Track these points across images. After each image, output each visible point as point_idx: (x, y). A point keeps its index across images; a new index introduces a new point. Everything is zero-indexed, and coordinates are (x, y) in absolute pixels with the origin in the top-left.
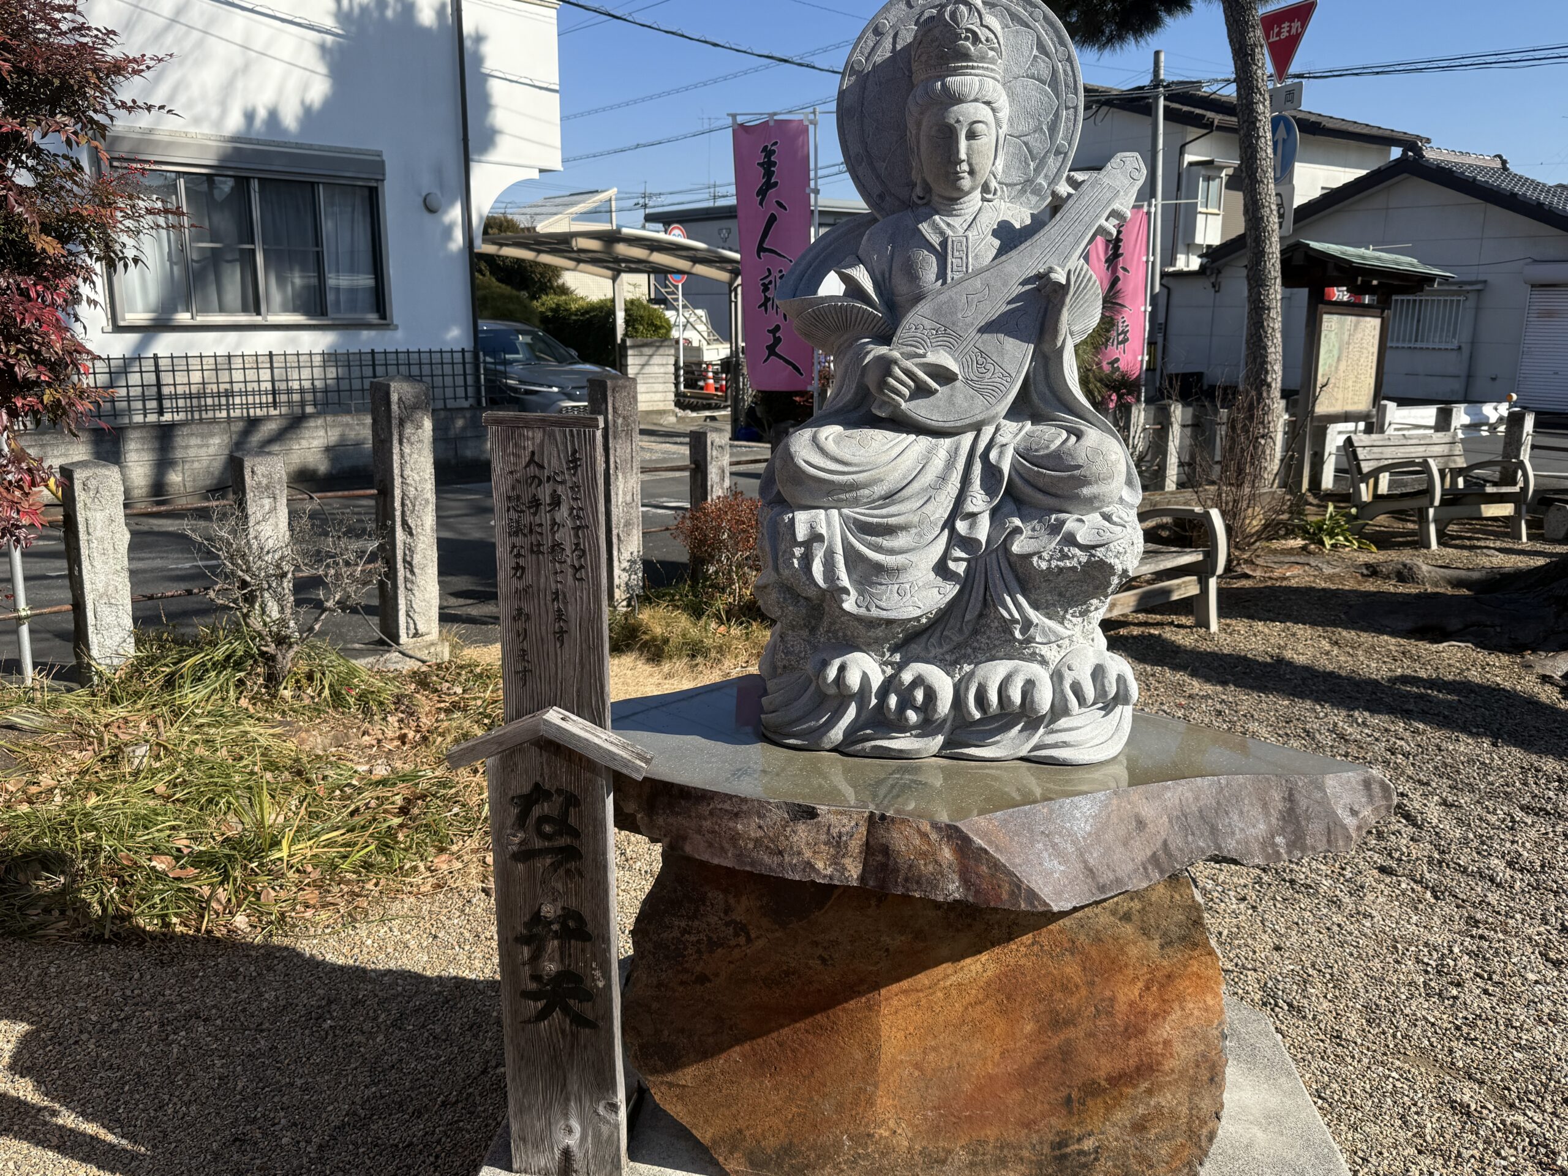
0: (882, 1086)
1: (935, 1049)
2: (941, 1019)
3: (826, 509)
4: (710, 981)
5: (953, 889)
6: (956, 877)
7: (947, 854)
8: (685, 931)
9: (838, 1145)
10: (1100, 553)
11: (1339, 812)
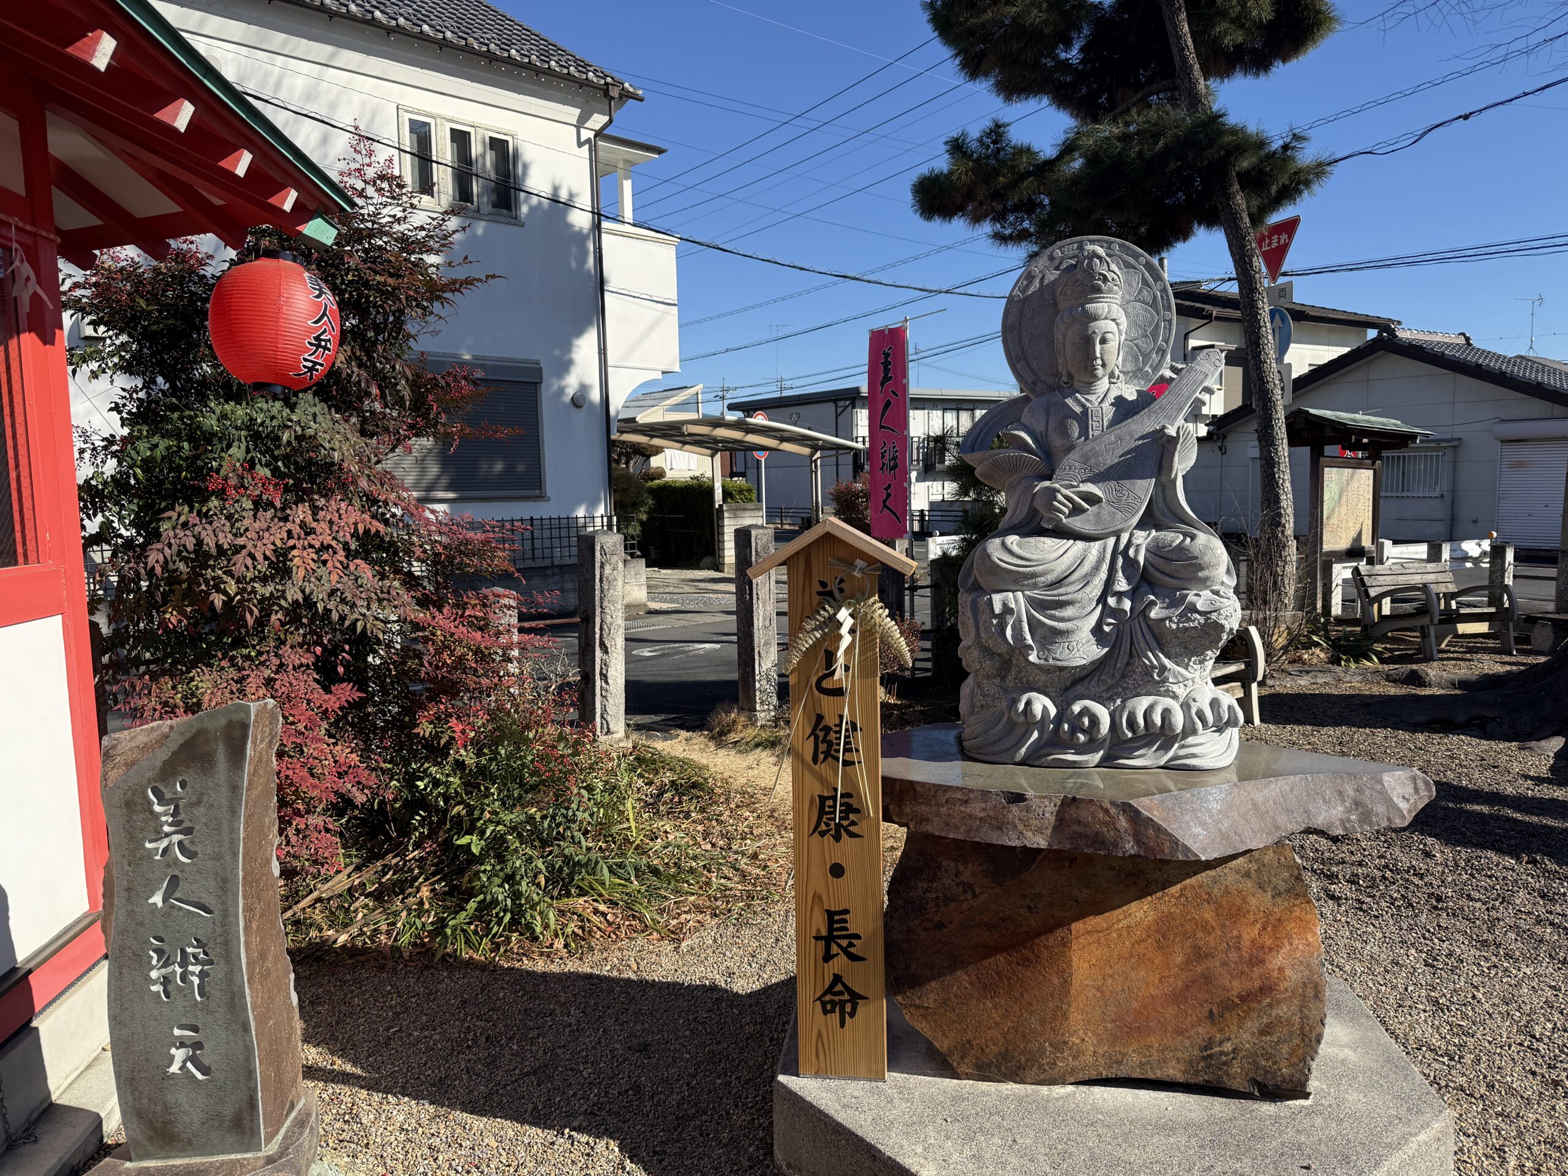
0: (1074, 1005)
1: (1111, 976)
2: (1116, 954)
3: (1013, 591)
4: (945, 927)
5: (1130, 847)
6: (1131, 839)
7: (1123, 823)
8: (926, 891)
9: (1042, 1050)
10: (1214, 616)
11: (1395, 799)
